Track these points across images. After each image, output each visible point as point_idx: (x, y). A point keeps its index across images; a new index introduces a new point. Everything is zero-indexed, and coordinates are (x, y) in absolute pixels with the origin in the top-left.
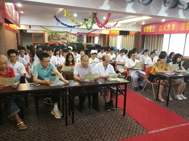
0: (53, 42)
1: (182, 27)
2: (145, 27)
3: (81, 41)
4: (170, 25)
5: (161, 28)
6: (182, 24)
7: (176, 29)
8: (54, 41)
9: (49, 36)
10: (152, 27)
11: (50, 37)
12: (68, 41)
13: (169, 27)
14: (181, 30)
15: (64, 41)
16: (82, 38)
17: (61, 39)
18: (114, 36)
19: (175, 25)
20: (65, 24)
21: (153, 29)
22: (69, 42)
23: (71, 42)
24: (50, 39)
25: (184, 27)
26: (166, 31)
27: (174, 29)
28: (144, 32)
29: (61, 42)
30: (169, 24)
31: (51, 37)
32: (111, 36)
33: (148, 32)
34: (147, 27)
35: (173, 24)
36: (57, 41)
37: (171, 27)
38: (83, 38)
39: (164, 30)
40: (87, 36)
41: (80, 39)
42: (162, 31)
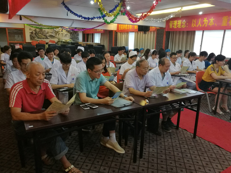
0: (38, 41)
1: (223, 21)
2: (172, 22)
3: (76, 39)
4: (207, 20)
5: (194, 23)
6: (223, 18)
7: (216, 24)
8: (40, 40)
9: (32, 33)
10: (182, 22)
11: (33, 35)
12: (59, 39)
13: (206, 22)
14: (222, 25)
15: (52, 40)
16: (76, 36)
17: (48, 37)
18: (123, 33)
19: (214, 19)
20: (79, 14)
21: (183, 24)
22: (61, 41)
23: (64, 41)
24: (33, 37)
25: (227, 22)
26: (202, 26)
27: (213, 24)
28: (170, 28)
29: (49, 41)
30: (206, 18)
31: (35, 34)
32: (119, 32)
33: (176, 27)
34: (174, 21)
35: (211, 18)
36: (43, 40)
37: (209, 22)
38: (78, 35)
39: (199, 25)
40: (83, 32)
41: (74, 37)
42: (195, 26)
